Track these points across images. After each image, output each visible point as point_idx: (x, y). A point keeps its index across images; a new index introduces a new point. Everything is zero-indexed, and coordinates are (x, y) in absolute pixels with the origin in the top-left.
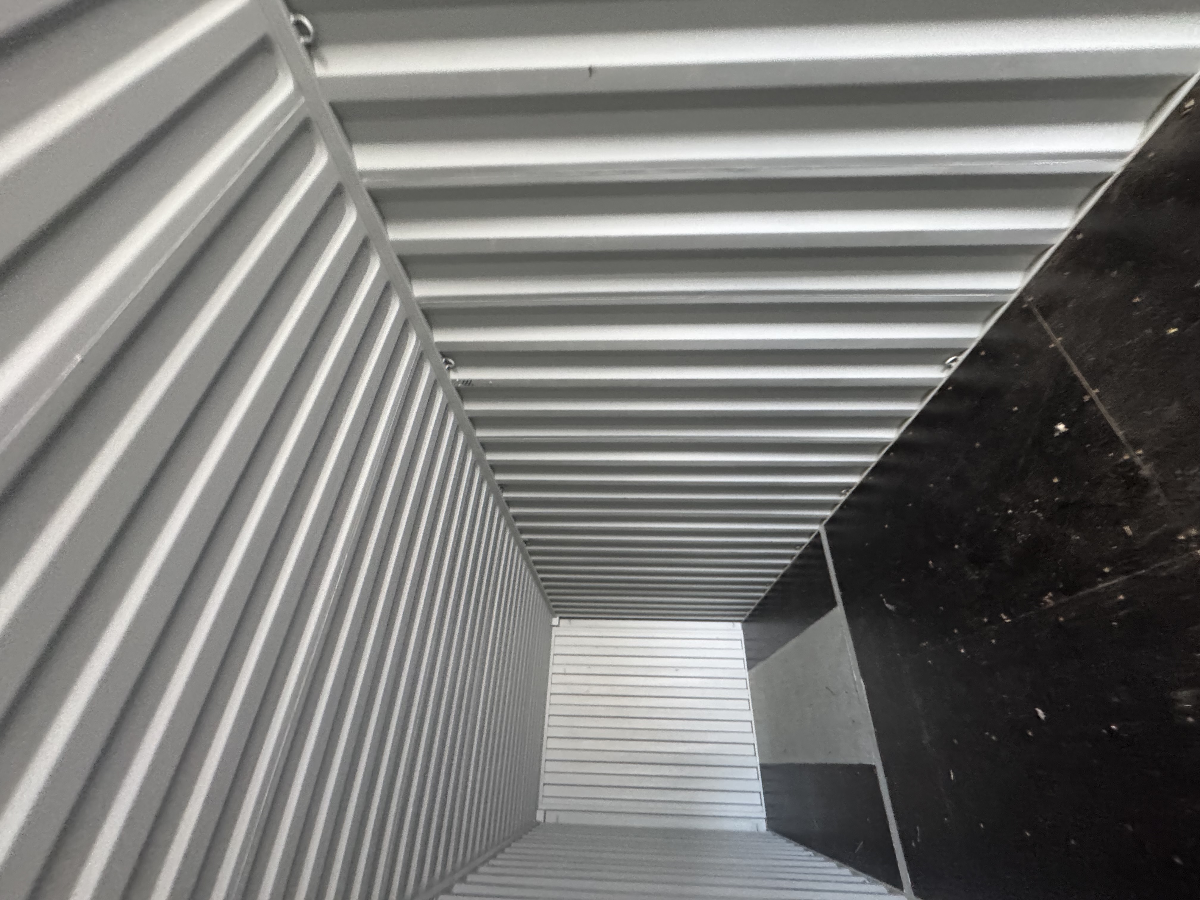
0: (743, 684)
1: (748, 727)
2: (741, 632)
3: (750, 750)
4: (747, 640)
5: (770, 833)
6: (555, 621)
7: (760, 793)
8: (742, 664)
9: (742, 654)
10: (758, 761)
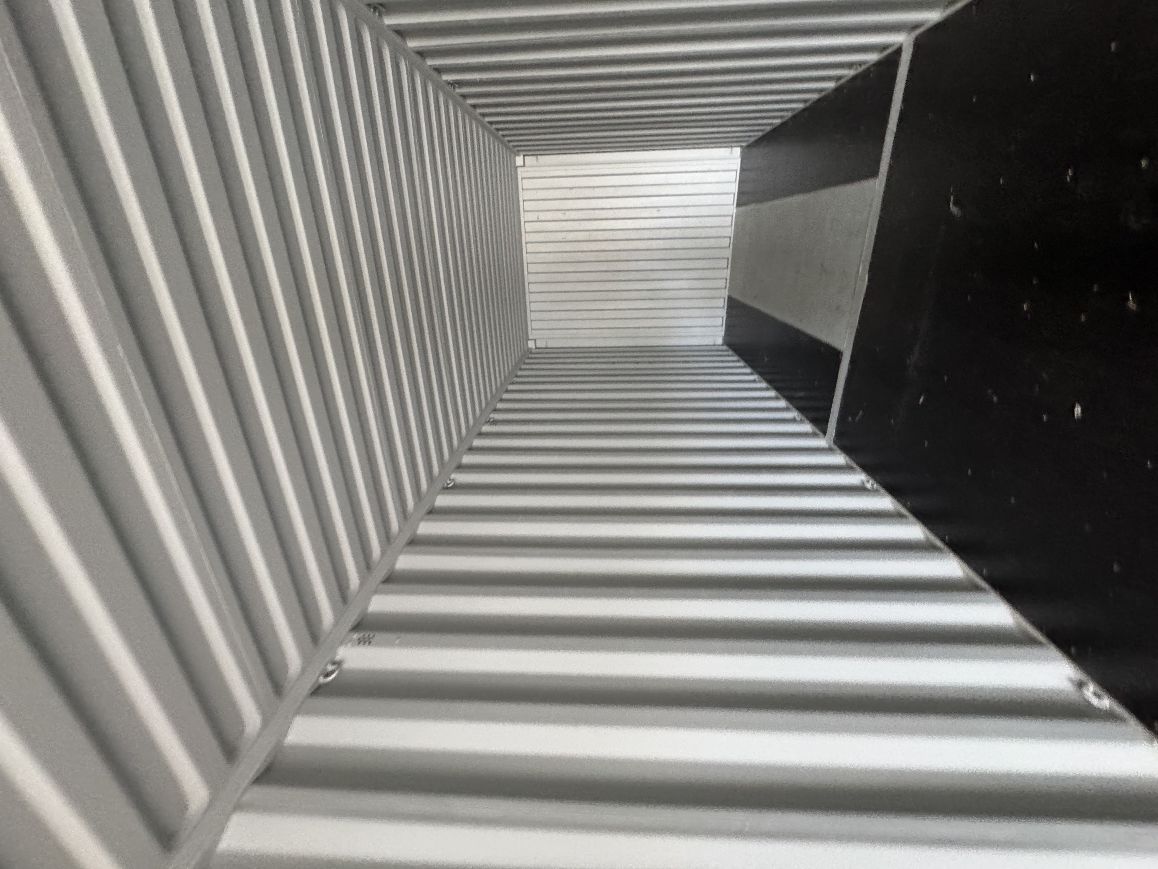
0: (728, 221)
1: (724, 263)
2: (739, 161)
3: (722, 283)
4: (742, 170)
5: (725, 348)
6: (519, 160)
7: (723, 318)
8: (731, 199)
9: (734, 188)
10: (727, 293)
